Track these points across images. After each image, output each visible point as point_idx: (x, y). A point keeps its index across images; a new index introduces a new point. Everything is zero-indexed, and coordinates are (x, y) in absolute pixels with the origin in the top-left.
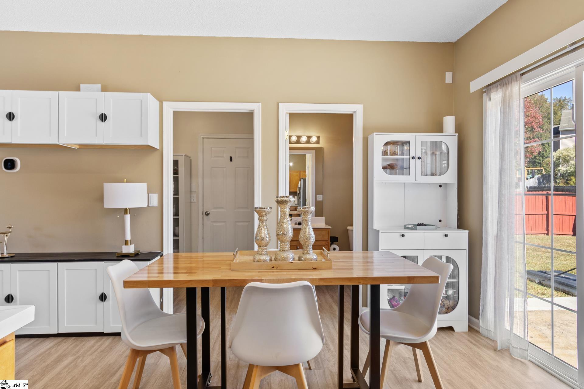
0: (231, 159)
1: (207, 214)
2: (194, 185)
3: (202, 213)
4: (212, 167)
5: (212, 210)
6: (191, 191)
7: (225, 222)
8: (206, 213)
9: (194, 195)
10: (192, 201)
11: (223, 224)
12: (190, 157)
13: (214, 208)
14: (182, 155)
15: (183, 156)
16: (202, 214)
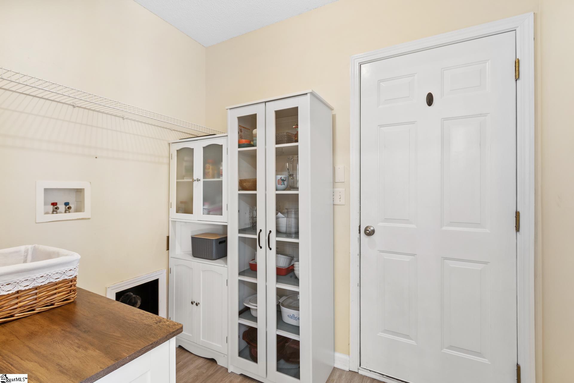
0: (430, 100)
1: (370, 233)
2: (340, 167)
3: (358, 228)
4: (381, 126)
5: (381, 224)
6: (334, 182)
7: (414, 255)
8: (366, 230)
9: (339, 189)
10: (336, 203)
11: (407, 259)
12: (332, 109)
13: (386, 220)
14: (307, 94)
15: (309, 95)
16: (358, 232)
